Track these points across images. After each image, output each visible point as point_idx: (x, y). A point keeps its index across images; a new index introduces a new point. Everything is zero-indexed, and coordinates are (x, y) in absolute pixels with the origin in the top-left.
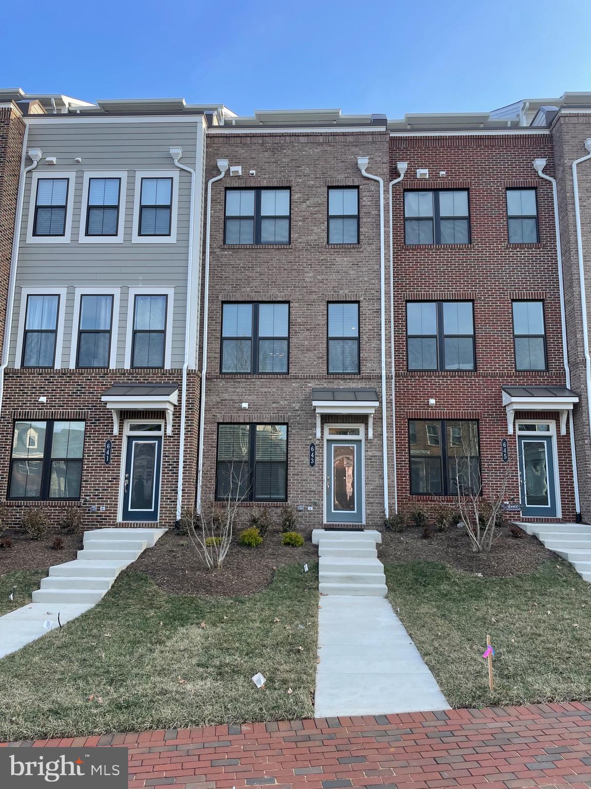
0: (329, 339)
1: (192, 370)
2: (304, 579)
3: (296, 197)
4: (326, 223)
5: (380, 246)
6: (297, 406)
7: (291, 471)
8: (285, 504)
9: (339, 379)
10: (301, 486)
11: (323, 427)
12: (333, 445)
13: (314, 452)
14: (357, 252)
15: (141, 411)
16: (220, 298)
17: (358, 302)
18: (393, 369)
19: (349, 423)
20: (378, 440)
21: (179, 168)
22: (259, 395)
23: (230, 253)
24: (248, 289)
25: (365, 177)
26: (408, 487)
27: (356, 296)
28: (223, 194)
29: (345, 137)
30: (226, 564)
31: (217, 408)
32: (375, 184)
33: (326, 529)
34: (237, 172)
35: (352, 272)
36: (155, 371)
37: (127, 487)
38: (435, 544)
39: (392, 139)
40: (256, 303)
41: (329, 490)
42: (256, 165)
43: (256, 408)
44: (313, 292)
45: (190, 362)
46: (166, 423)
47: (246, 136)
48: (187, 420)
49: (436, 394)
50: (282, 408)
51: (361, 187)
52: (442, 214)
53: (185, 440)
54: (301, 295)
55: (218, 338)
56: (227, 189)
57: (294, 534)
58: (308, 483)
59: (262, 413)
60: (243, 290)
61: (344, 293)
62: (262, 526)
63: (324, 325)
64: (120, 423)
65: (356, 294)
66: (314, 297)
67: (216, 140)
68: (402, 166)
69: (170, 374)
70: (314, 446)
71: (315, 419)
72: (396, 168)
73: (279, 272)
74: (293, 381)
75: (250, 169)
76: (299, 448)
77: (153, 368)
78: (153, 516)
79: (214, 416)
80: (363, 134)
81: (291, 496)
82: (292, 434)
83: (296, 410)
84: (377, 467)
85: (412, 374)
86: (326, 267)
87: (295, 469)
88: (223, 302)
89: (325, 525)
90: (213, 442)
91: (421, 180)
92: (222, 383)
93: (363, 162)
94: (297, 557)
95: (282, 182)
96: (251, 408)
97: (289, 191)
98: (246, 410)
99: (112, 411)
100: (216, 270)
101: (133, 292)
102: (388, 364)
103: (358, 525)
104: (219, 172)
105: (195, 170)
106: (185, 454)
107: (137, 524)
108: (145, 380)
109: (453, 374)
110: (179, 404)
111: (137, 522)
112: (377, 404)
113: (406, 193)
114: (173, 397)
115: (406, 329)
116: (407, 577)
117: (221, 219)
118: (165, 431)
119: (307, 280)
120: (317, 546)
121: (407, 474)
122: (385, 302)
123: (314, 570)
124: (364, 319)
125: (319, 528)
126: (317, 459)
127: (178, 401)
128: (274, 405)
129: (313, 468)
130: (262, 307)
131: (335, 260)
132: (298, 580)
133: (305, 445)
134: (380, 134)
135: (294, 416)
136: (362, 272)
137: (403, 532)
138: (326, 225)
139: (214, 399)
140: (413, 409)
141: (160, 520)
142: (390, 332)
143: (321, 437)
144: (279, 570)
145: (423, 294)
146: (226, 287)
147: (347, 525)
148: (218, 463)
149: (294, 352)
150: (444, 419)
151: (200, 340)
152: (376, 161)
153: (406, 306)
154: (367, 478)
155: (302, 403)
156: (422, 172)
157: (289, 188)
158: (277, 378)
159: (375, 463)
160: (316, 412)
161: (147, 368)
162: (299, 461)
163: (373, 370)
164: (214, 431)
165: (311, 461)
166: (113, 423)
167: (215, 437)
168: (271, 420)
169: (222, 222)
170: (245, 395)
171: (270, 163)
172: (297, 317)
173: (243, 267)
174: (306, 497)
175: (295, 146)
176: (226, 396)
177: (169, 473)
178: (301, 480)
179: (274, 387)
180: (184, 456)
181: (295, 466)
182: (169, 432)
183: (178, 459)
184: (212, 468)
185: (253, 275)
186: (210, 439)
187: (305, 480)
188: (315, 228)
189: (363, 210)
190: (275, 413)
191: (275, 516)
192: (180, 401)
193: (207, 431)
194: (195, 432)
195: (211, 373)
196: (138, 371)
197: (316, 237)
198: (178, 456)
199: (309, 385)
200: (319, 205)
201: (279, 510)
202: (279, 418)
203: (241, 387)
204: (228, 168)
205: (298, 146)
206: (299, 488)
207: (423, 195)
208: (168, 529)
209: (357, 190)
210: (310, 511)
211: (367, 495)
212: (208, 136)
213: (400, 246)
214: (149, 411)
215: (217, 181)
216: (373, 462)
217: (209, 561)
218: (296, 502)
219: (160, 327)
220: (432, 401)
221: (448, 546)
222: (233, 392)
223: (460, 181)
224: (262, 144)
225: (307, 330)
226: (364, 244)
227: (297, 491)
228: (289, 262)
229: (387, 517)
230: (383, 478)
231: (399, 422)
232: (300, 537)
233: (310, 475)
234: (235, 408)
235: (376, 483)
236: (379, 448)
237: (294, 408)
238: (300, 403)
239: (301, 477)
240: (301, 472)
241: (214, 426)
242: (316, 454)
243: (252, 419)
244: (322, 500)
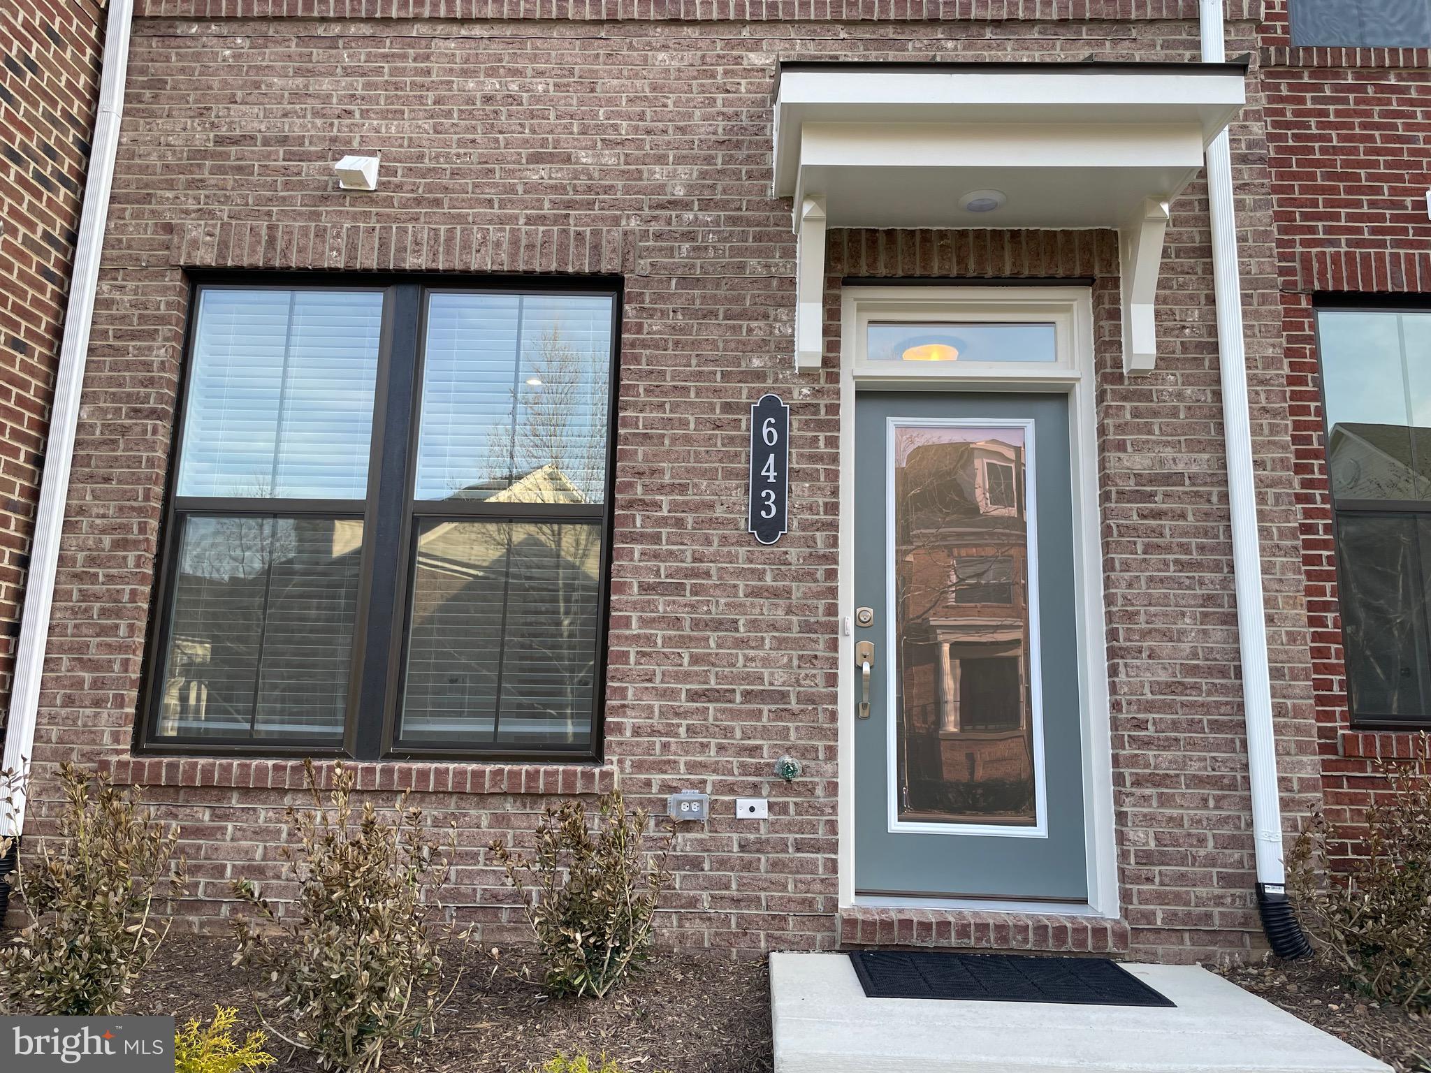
6: (677, 180)
8: (588, 777)
10: (695, 660)
11: (837, 299)
12: (894, 423)
13: (780, 450)
20: (1187, 381)
22: (449, 114)
31: (191, 184)
41: (871, 690)
43: (429, 188)
50: (590, 189)
58: (741, 643)
59: (461, 219)
70: (780, 414)
71: (790, 253)
76: (684, 423)
79: (169, 229)
81: (625, 723)
82: (645, 345)
83: (673, 204)
87: (656, 556)
89: (851, 923)
92: (227, 47)
96: (399, 187)
98: (363, 196)
125: (806, 947)
126: (798, 491)
128: (540, 173)
129: (769, 549)
133: (727, 408)
135: (658, 236)
139: (183, 133)
143: (826, 362)
155: (709, 160)
162: (686, 507)
164: (163, 320)
165: (759, 504)
168: (513, 256)
170: (365, 114)
174: (727, 732)
176: (250, 118)
178: (696, 624)
181: (656, 538)
186: (128, 366)
187: (718, 625)
190: (542, 219)
193: (113, 319)
202: (563, 248)
203: (345, 67)
206: (687, 677)
210: (753, 825)
218: (661, 767)
222: (296, 96)
227: (664, 694)
229: (1275, 877)
233: (754, 593)
234: (302, 185)
235: (1186, 647)
236: (1191, 428)
237: (661, 188)
238: (694, 160)
239: (693, 607)
240: (694, 574)
241: (164, 290)
242: (793, 463)
243: (402, 249)
244: (832, 753)
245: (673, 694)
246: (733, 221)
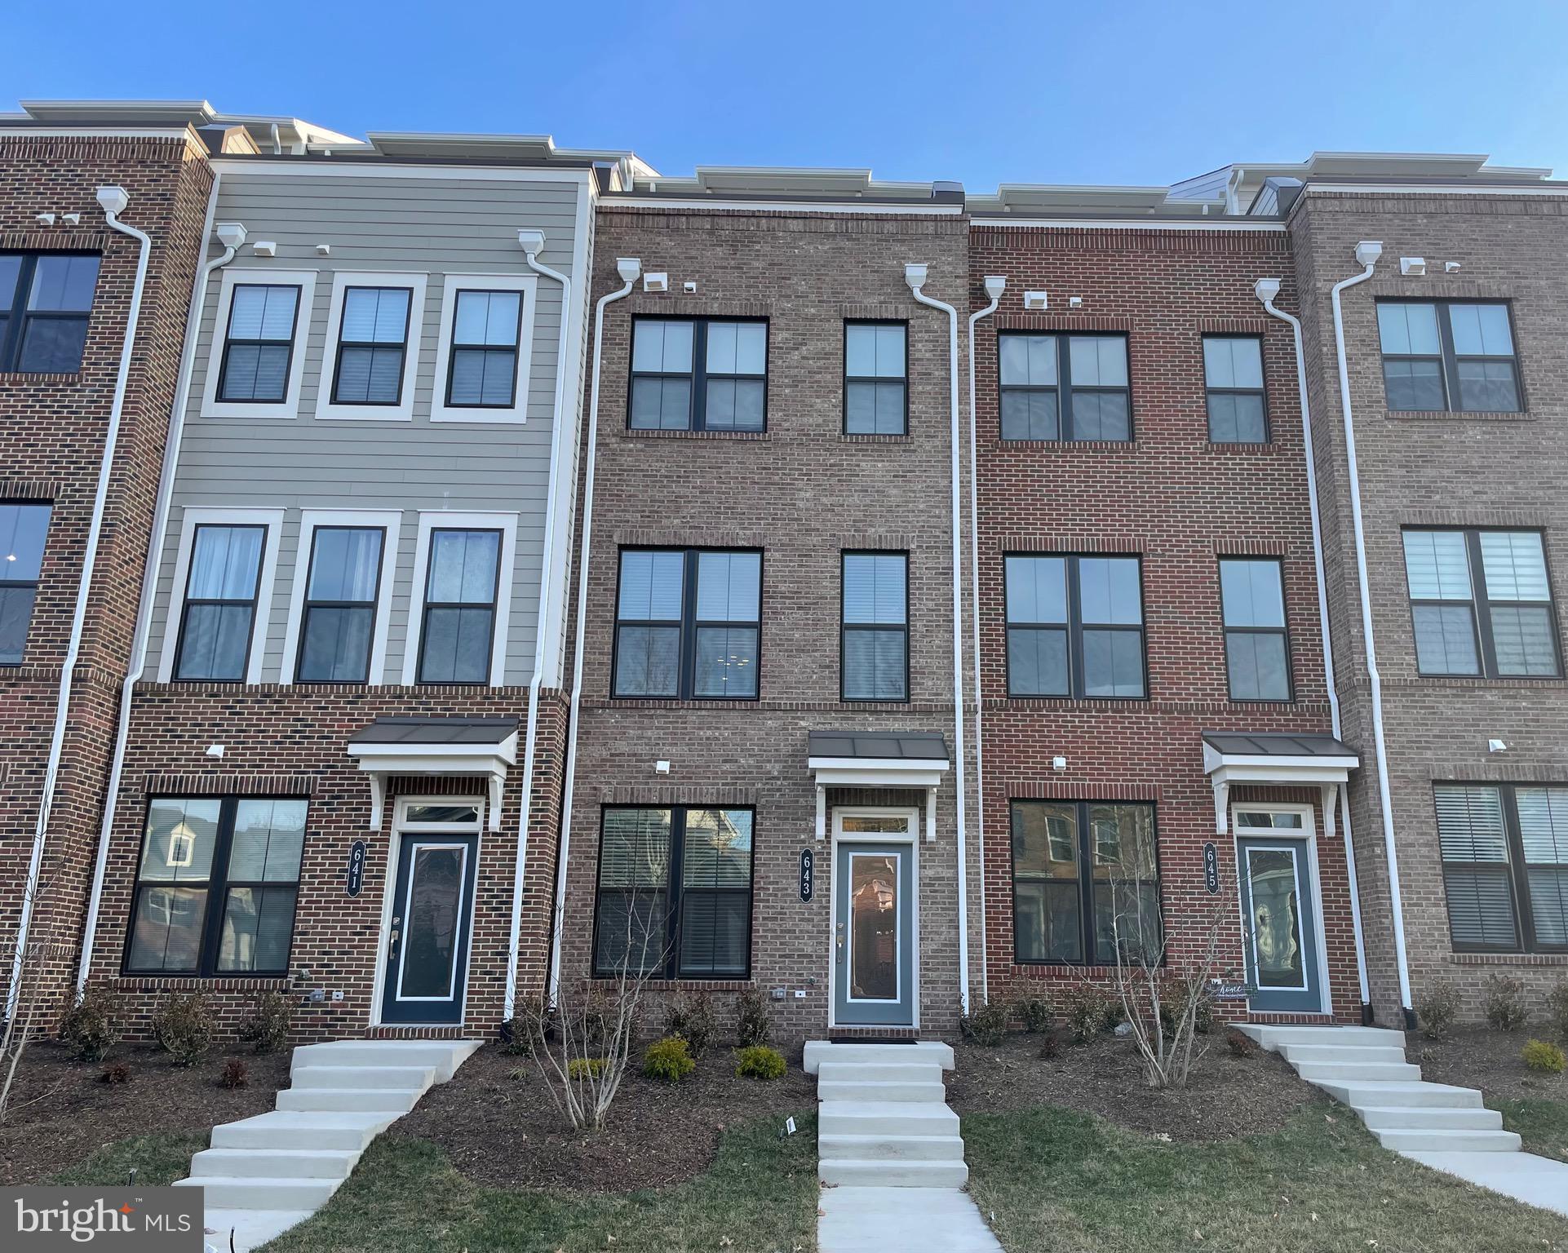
0: (844, 628)
1: (550, 689)
2: (785, 1151)
3: (779, 337)
4: (841, 391)
5: (951, 442)
6: (775, 769)
7: (760, 910)
8: (746, 984)
9: (865, 711)
10: (781, 944)
11: (831, 813)
12: (851, 855)
13: (810, 869)
14: (904, 451)
15: (433, 778)
16: (616, 539)
17: (906, 553)
18: (978, 693)
19: (886, 806)
20: (947, 843)
21: (536, 272)
22: (694, 744)
23: (640, 446)
24: (676, 521)
25: (922, 304)
26: (1010, 945)
27: (902, 542)
28: (627, 326)
29: (880, 223)
30: (614, 1118)
31: (602, 772)
32: (941, 317)
33: (835, 1041)
34: (659, 284)
35: (894, 492)
36: (469, 691)
37: (395, 948)
38: (1068, 1073)
39: (975, 231)
40: (692, 552)
41: (841, 953)
42: (698, 272)
43: (687, 772)
44: (814, 530)
45: (546, 672)
46: (488, 804)
47: (679, 213)
48: (535, 798)
49: (1067, 748)
50: (744, 772)
51: (911, 322)
52: (1076, 380)
53: (528, 841)
54: (787, 535)
55: (609, 622)
56: (636, 317)
57: (763, 1050)
58: (797, 938)
59: (699, 784)
60: (665, 522)
61: (876, 533)
62: (695, 1034)
63: (835, 598)
64: (386, 803)
65: (902, 537)
66: (815, 539)
67: (616, 219)
68: (995, 285)
69: (502, 698)
70: (810, 856)
71: (814, 796)
72: (982, 287)
73: (743, 488)
74: (768, 714)
75: (685, 280)
76: (777, 859)
77: (463, 684)
78: (450, 1012)
79: (595, 789)
80: (915, 218)
81: (758, 966)
82: (763, 830)
83: (774, 778)
84: (944, 903)
85: (1017, 703)
86: (839, 481)
87: (768, 907)
88: (623, 548)
89: (832, 1030)
90: (592, 846)
91: (1033, 312)
92: (613, 719)
93: (916, 273)
94: (769, 1102)
95: (751, 308)
96: (676, 772)
97: (764, 325)
98: (666, 776)
99: (371, 776)
100: (609, 480)
101: (427, 522)
102: (968, 682)
103: (904, 1031)
104: (621, 283)
105: (570, 277)
106: (528, 872)
107: (414, 1030)
108: (446, 710)
109: (1101, 705)
110: (518, 762)
111: (414, 1026)
112: (945, 765)
113: (1002, 338)
114: (507, 748)
115: (1005, 610)
116: (1009, 1144)
117: (623, 377)
118: (486, 823)
119: (801, 504)
120: (814, 1079)
121: (1008, 919)
122: (962, 553)
123: (808, 1131)
124: (918, 589)
125: (818, 1039)
126: (816, 883)
127: (517, 756)
128: (727, 766)
129: (807, 904)
130: (704, 559)
131: (858, 466)
132: (772, 1152)
133: (792, 853)
134: (951, 219)
135: (768, 790)
136: (914, 492)
137: (999, 1046)
138: (841, 397)
139: (598, 752)
140: (1019, 778)
141: (466, 1020)
142: (972, 616)
143: (826, 836)
144: (730, 1132)
145: (1037, 540)
146: (628, 516)
147: (879, 1031)
148: (600, 893)
149: (769, 654)
150: (1084, 800)
151: (569, 627)
152: (943, 272)
153: (1004, 564)
154: (923, 927)
155: (786, 762)
156: (1036, 298)
157: (765, 319)
158: (734, 709)
159: (941, 893)
160: (817, 781)
161: (451, 684)
162: (778, 889)
163: (937, 694)
164: (595, 823)
165: (803, 888)
166: (370, 803)
167: (595, 836)
168: (718, 798)
169: (624, 383)
170: (664, 744)
171: (726, 268)
172: (779, 582)
173: (666, 477)
174: (792, 968)
175: (778, 238)
176: (622, 747)
177: (490, 915)
178: (782, 931)
179: (728, 728)
180: (525, 878)
181: (768, 901)
182: (495, 824)
183: (513, 884)
184: (584, 905)
185: (683, 491)
186: (584, 840)
187: (789, 931)
188: (818, 401)
189: (916, 368)
190: (727, 784)
191: (723, 1011)
192: (520, 756)
193: (577, 823)
194: (551, 825)
195: (589, 696)
196: (433, 690)
197: (820, 420)
198: (513, 878)
199: (803, 724)
200: (827, 355)
201: (732, 999)
202: (735, 796)
203: (657, 726)
204: (638, 276)
205: (784, 238)
206: (778, 950)
207: (1037, 342)
208: (482, 1042)
209: (903, 328)
210: (801, 999)
211: (924, 965)
212: (599, 212)
213: (991, 441)
214: (452, 779)
215: (615, 301)
216: (936, 891)
217: (575, 1111)
218: (770, 981)
219: (483, 598)
220: (1060, 762)
221: (1098, 1075)
222: (639, 738)
223: (1111, 317)
224: (711, 232)
225: (799, 609)
226: (918, 436)
227: (771, 955)
228: (765, 469)
229: (967, 1012)
230: (958, 927)
231: (991, 806)
232: (779, 1057)
233: (801, 920)
234: (642, 772)
235: (943, 937)
236: (948, 861)
237: (769, 772)
238: (781, 761)
239: (781, 925)
240: (781, 913)
241: (594, 812)
242: (815, 873)
243: (678, 796)
244: (827, 975)
245: (774, 956)
246: (794, 784)
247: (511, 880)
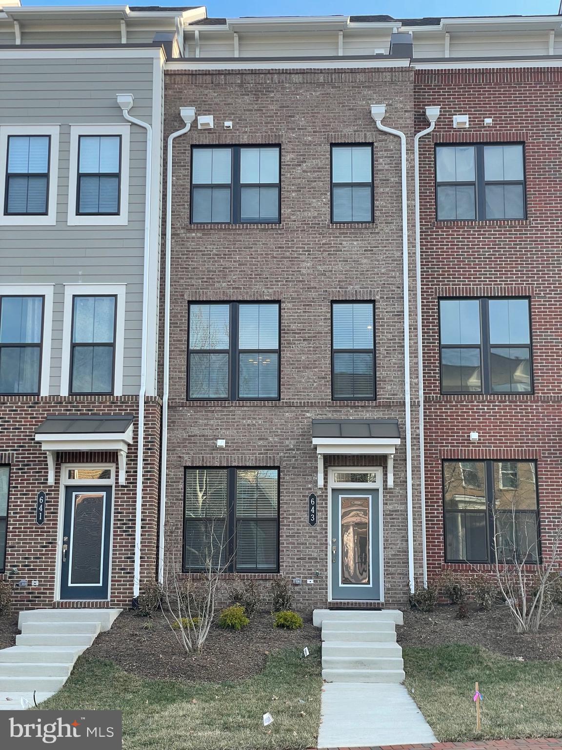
0: (333, 352)
1: (151, 397)
2: (303, 665)
3: (288, 158)
4: (329, 194)
5: (402, 226)
6: (291, 444)
7: (284, 531)
8: (277, 576)
9: (348, 406)
10: (298, 551)
11: (327, 471)
12: (340, 496)
13: (315, 506)
14: (371, 233)
15: (83, 453)
16: (186, 297)
17: (373, 302)
18: (421, 392)
19: (361, 466)
20: (401, 489)
21: (129, 122)
22: (240, 429)
23: (199, 235)
24: (224, 284)
25: (382, 131)
26: (442, 551)
27: (370, 294)
28: (188, 153)
29: (354, 74)
30: (206, 649)
31: (184, 446)
32: (396, 140)
33: (331, 609)
34: (208, 124)
35: (365, 261)
36: (102, 399)
37: (66, 555)
38: (471, 626)
39: (419, 73)
40: (234, 304)
41: (335, 557)
42: (233, 114)
43: (237, 447)
44: (313, 288)
45: (147, 387)
46: (117, 468)
47: (219, 73)
48: (145, 464)
49: (479, 426)
50: (272, 446)
51: (375, 144)
52: (488, 178)
53: (143, 490)
54: (296, 292)
55: (184, 351)
56: (193, 146)
57: (289, 613)
58: (307, 548)
59: (244, 454)
60: (217, 285)
61: (353, 289)
62: (248, 604)
63: (327, 333)
64: (56, 468)
65: (371, 291)
66: (313, 294)
67: (178, 78)
68: (433, 112)
69: (123, 403)
70: (315, 497)
71: (317, 461)
72: (424, 113)
73: (266, 261)
74: (286, 409)
75: (225, 120)
76: (294, 500)
77: (99, 394)
78: (101, 592)
79: (180, 457)
80: (378, 70)
81: (284, 564)
82: (285, 482)
83: (291, 450)
84: (399, 526)
85: (447, 398)
86: (329, 254)
87: (289, 529)
88: (190, 302)
89: (330, 603)
90: (179, 493)
91: (459, 130)
92: (189, 413)
93: (378, 111)
94: (293, 641)
95: (269, 138)
96: (230, 446)
97: (278, 149)
98: (223, 449)
99: (48, 453)
100: (180, 258)
101: (70, 291)
102: (414, 387)
103: (375, 603)
104: (183, 124)
105: (151, 125)
106: (144, 509)
107: (81, 603)
108: (89, 410)
109: (501, 398)
110: (134, 442)
111: (81, 601)
112: (398, 441)
113: (437, 148)
114: (128, 436)
115: (439, 336)
117: (187, 188)
118: (117, 479)
119: (304, 271)
120: (319, 629)
121: (441, 535)
122: (410, 301)
123: (316, 655)
124: (381, 326)
125: (322, 608)
126: (319, 514)
127: (133, 438)
128: (261, 443)
129: (313, 527)
130: (243, 308)
131: (341, 244)
132: (296, 666)
133: (303, 496)
134: (402, 70)
135: (287, 457)
136: (378, 261)
137: (432, 612)
138: (329, 197)
139: (181, 434)
140: (448, 446)
141: (111, 597)
142: (417, 343)
143: (324, 486)
144: (272, 655)
145: (461, 288)
146: (193, 282)
147: (359, 603)
148: (186, 520)
149: (286, 370)
150: (490, 460)
151: (159, 355)
152: (396, 108)
153: (439, 305)
154: (386, 540)
155: (298, 439)
156: (461, 120)
157: (278, 145)
158: (265, 406)
159: (397, 519)
160: (318, 452)
161: (91, 394)
162: (295, 518)
163: (394, 395)
164: (181, 478)
165: (311, 518)
166: (47, 469)
167: (181, 486)
168: (256, 462)
169: (187, 192)
170: (221, 429)
171: (252, 110)
172: (291, 323)
173: (217, 255)
174: (305, 566)
175: (286, 88)
176: (196, 431)
177: (122, 535)
178: (298, 544)
179: (260, 417)
180: (142, 513)
181: (289, 525)
182: (122, 480)
183: (135, 516)
184: (178, 529)
185: (228, 264)
186: (174, 489)
187: (303, 544)
188: (314, 201)
189: (379, 177)
190: (261, 454)
191: (264, 592)
192: (135, 439)
193: (170, 478)
194: (156, 480)
195: (173, 399)
196: (80, 398)
197: (316, 214)
198: (135, 513)
199: (308, 415)
200: (319, 169)
201: (268, 584)
202: (267, 460)
203: (216, 417)
204: (194, 118)
205: (290, 88)
206: (296, 555)
207: (462, 150)
208: (122, 609)
209: (370, 148)
210: (310, 585)
211: (387, 564)
212: (167, 73)
213: (430, 222)
214: (95, 453)
215: (180, 136)
216: (393, 519)
217: (187, 643)
218: (291, 573)
219: (106, 339)
220: (474, 436)
221: (489, 627)
222: (206, 425)
223: (512, 132)
224: (241, 86)
225: (304, 340)
226: (380, 223)
227: (291, 559)
228: (280, 248)
229: (413, 592)
230: (407, 541)
231: (430, 464)
232: (299, 618)
233: (310, 537)
234: (208, 446)
235: (398, 547)
236: (401, 500)
237: (288, 446)
238: (295, 439)
239: (297, 540)
240: (297, 533)
241: (180, 471)
242: (318, 508)
243: (231, 461)
244: (326, 570)
245: (294, 559)
246: (304, 453)
247: (134, 514)
